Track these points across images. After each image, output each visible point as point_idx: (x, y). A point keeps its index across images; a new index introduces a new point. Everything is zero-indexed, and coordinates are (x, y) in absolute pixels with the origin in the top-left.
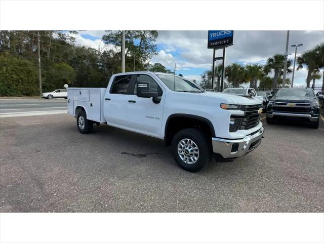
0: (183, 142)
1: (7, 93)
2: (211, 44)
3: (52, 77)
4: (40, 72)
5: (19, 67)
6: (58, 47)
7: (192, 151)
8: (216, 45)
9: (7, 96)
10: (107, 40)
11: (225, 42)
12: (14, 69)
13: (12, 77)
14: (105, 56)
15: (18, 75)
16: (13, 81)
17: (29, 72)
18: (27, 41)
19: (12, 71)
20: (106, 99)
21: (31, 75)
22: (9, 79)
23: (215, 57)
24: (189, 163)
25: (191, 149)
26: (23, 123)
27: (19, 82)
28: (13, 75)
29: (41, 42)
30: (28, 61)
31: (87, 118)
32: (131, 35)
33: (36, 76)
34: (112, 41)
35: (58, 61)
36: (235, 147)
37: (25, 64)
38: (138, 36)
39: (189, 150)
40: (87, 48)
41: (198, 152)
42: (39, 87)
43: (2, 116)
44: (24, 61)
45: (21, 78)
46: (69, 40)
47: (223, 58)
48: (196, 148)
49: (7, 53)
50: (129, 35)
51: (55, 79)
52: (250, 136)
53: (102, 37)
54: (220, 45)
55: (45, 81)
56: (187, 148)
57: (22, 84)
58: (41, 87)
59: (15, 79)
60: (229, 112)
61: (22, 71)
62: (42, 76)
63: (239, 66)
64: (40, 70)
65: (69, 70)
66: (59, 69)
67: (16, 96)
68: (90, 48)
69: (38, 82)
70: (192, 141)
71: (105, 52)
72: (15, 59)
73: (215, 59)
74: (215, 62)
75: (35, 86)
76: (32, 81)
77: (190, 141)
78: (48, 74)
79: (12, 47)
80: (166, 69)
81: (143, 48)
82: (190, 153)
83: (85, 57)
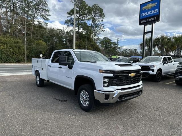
0: (82, 92)
1: (7, 61)
2: (142, 22)
3: (33, 50)
4: (26, 47)
5: (14, 45)
6: (37, 30)
7: (86, 98)
8: (145, 22)
9: (7, 63)
10: (68, 23)
11: (153, 19)
12: (11, 46)
13: (10, 51)
14: (67, 34)
15: (13, 49)
16: (11, 53)
17: (20, 47)
18: (20, 27)
19: (10, 47)
20: (49, 66)
21: (21, 49)
22: (8, 52)
23: (145, 31)
24: (85, 106)
25: (86, 97)
26: (9, 80)
27: (14, 54)
28: (11, 50)
29: (27, 28)
30: (19, 40)
31: (40, 77)
32: (85, 18)
33: (23, 50)
34: (72, 23)
35: (37, 39)
36: (107, 96)
37: (18, 42)
38: (90, 18)
39: (85, 97)
40: (56, 29)
41: (89, 99)
42: (25, 57)
43: (1, 75)
44: (17, 40)
45: (15, 51)
46: (44, 25)
47: (151, 32)
48: (88, 96)
49: (8, 36)
50: (83, 18)
51: (34, 51)
52: (120, 90)
53: (65, 21)
54: (149, 22)
55: (29, 53)
56: (84, 96)
57: (15, 55)
58: (26, 56)
59: (12, 52)
60: (103, 75)
61: (15, 46)
62: (27, 49)
63: (166, 38)
64: (26, 45)
65: (44, 45)
66: (37, 44)
67: (12, 62)
68: (58, 29)
69: (24, 54)
70: (86, 92)
71: (67, 32)
72: (12, 39)
73: (145, 33)
74: (145, 35)
75: (23, 56)
76: (21, 53)
77: (85, 92)
78: (30, 48)
79: (11, 32)
80: (112, 42)
81: (93, 27)
82: (85, 99)
83: (54, 36)
